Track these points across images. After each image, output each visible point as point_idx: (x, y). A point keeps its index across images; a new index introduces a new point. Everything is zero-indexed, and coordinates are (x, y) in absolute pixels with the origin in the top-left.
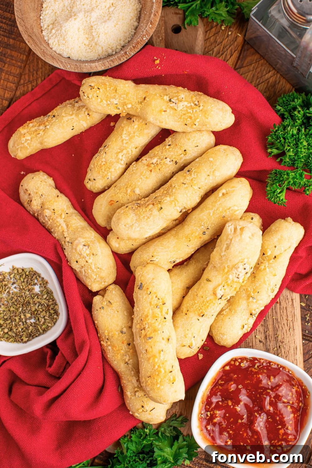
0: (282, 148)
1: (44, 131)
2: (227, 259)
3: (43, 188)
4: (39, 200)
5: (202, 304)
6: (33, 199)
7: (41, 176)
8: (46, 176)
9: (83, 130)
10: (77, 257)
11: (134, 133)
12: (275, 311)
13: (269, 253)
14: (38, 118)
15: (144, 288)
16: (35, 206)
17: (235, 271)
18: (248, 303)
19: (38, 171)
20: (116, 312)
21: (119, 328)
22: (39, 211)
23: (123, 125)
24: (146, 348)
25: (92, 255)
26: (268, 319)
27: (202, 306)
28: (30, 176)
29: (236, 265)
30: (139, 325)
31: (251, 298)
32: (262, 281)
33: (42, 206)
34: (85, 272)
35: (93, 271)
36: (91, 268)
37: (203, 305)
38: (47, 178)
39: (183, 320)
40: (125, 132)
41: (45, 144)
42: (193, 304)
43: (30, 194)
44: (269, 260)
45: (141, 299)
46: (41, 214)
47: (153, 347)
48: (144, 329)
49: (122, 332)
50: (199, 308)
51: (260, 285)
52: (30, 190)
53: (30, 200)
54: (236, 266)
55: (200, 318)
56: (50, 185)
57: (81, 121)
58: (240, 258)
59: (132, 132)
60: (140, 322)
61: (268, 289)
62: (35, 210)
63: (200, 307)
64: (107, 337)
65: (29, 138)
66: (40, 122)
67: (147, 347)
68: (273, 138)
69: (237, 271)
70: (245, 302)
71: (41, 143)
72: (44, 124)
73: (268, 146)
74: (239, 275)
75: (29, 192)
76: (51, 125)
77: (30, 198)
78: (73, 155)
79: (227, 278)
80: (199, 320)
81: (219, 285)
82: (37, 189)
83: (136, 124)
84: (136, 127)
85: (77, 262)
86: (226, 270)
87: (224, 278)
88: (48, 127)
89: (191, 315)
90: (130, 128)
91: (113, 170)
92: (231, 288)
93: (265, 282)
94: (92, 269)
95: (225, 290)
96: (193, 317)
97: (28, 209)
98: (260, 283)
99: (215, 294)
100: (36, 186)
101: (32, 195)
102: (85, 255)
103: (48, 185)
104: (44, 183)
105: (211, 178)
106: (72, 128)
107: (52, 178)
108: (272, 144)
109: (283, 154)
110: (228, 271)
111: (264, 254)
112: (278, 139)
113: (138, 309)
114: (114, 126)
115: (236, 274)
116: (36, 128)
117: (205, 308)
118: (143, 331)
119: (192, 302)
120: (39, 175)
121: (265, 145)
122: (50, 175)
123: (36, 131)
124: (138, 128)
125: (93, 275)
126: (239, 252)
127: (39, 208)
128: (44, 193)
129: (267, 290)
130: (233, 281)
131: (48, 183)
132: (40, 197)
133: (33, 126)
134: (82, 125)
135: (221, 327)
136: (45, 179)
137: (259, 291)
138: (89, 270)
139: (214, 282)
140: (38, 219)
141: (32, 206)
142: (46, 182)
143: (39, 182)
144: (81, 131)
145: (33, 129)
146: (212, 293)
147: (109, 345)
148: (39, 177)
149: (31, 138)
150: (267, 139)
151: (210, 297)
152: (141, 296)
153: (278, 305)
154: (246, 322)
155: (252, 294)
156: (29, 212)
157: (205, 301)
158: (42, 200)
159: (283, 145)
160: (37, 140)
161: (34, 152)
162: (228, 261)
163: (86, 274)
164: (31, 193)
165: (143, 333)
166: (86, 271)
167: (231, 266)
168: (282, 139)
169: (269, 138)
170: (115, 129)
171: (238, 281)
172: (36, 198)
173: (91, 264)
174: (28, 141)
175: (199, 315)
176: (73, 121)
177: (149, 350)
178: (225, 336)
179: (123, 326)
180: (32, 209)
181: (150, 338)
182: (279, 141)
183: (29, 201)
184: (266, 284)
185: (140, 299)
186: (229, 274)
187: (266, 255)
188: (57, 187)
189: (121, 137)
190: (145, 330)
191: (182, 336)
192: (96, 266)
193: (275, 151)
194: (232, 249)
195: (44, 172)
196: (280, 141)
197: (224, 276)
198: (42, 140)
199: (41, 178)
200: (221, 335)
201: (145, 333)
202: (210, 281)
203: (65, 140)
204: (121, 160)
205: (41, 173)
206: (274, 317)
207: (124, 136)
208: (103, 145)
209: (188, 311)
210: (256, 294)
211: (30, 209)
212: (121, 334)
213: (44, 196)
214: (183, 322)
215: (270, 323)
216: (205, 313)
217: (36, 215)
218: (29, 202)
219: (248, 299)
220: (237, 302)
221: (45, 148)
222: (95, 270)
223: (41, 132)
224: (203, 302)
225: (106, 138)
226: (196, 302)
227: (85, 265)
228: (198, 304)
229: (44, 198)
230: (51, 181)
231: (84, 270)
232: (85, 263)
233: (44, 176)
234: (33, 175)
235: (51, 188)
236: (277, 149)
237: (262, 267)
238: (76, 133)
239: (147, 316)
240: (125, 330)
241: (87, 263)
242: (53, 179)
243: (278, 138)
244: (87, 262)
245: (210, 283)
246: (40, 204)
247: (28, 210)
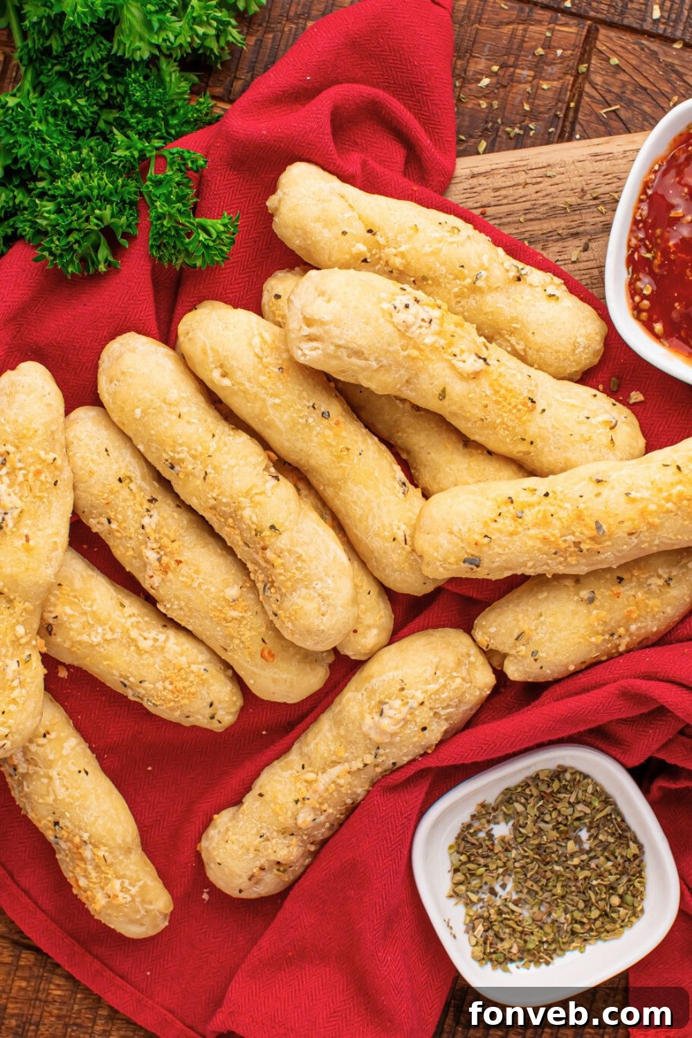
0: (93, 237)
1: (95, 846)
2: (387, 351)
3: (243, 835)
4: (274, 841)
5: (503, 406)
6: (273, 858)
7: (214, 844)
8: (212, 832)
9: (84, 746)
10: (413, 728)
11: (85, 613)
12: (505, 217)
13: (361, 248)
14: (63, 867)
15: (476, 553)
16: (289, 851)
17: (414, 332)
18: (491, 289)
19: (198, 855)
20: (542, 619)
21: (583, 609)
22: (303, 841)
23: (67, 645)
24: (626, 535)
25: (404, 693)
26: (527, 235)
27: (509, 404)
28: (213, 874)
29: (399, 331)
30: (569, 559)
31: (479, 283)
32: (431, 259)
33: (289, 832)
34: (448, 706)
35: (444, 686)
36: (437, 692)
37: (504, 403)
38: (216, 827)
39: (546, 449)
40: (85, 638)
41: (129, 840)
42: (504, 429)
43: (262, 869)
44: (380, 247)
45: (504, 558)
46: (309, 835)
47: (620, 519)
48: (577, 544)
49: (591, 600)
50: (514, 411)
51: (443, 264)
52: (252, 869)
53: (277, 867)
54: (402, 329)
55: (539, 407)
56: (234, 818)
57: (64, 752)
58: (382, 321)
59: (84, 619)
60: (562, 556)
61: (453, 243)
62: (301, 850)
63: (510, 411)
64: (607, 637)
65: (117, 884)
66: (72, 860)
67: (622, 533)
68: (72, 261)
69: (414, 324)
70: (489, 298)
71: (128, 851)
72: (78, 848)
73: (92, 270)
74: (423, 320)
75: (255, 870)
76: (80, 829)
77: (271, 868)
78: (150, 768)
79: (433, 348)
80: (544, 411)
81: (453, 367)
82: (248, 850)
83: (63, 610)
84: (68, 610)
85: (424, 729)
86: (415, 353)
87: (434, 358)
88: (86, 836)
89: (532, 430)
90: (74, 626)
91: (183, 660)
92: (456, 336)
93: (435, 253)
94: (438, 690)
95: (462, 351)
96: (536, 425)
97: (298, 869)
98: (438, 265)
99: (476, 376)
100: (240, 852)
101: (262, 861)
102: (405, 709)
103: (234, 822)
104: (230, 833)
105: (184, 410)
106: (83, 773)
107: (215, 816)
108: (83, 260)
109: (108, 232)
110: (417, 347)
111: (365, 261)
112: (71, 248)
113: (530, 564)
114: (68, 667)
115: (420, 327)
116: (90, 868)
117: (513, 397)
118: (583, 546)
119: (501, 432)
120: (210, 848)
121: (90, 278)
122: (207, 822)
123: (97, 867)
124: (71, 604)
125: (454, 686)
126: (367, 323)
127: (294, 840)
128: (254, 831)
129: (455, 245)
130: (439, 333)
131: (229, 825)
132: (267, 840)
133: (86, 877)
134: (73, 749)
135: (557, 352)
136: (219, 832)
137: (458, 265)
138: (444, 696)
139: (447, 380)
140: (324, 843)
141: (292, 858)
142: (227, 830)
143: (228, 846)
144: (89, 751)
145: (93, 874)
146: (473, 384)
147: (627, 630)
148: (214, 849)
149: (118, 878)
150: (73, 274)
151: (485, 387)
152: (497, 559)
153: (489, 211)
154: (539, 289)
155: (469, 281)
156: (308, 867)
157: (494, 398)
158: (275, 834)
159: (86, 234)
160: (121, 862)
161: (151, 868)
162: (391, 349)
163: (451, 703)
164: (258, 864)
165: (588, 547)
166: (445, 704)
167: (403, 342)
168: (71, 239)
169: (70, 270)
170: (76, 663)
171: (438, 321)
172: (270, 851)
173: (425, 692)
174: (126, 884)
175: (532, 410)
176: (65, 772)
177: (628, 526)
178: (579, 340)
179: (576, 598)
180: (298, 861)
181: (599, 527)
182: (76, 246)
183: (278, 870)
184: (440, 249)
185: (505, 561)
186: (424, 344)
187: (368, 255)
188: (238, 802)
189: (98, 645)
190: (580, 543)
191: (587, 447)
192: (430, 678)
193: (104, 253)
194: (361, 342)
195: (199, 840)
196: (77, 241)
197: (430, 356)
198: (120, 848)
199: (218, 844)
200: (577, 352)
201: (588, 541)
202: (444, 391)
203: (116, 791)
204: (156, 640)
205: (204, 844)
206: (522, 220)
207: (96, 639)
208: (121, 690)
209: (523, 439)
210: (466, 271)
211: (298, 864)
212: (597, 603)
213: (263, 831)
214: (552, 448)
215: (536, 228)
216: (526, 394)
217: (312, 848)
218: (282, 869)
219: (480, 291)
220: (490, 318)
221: (138, 840)
222: (441, 681)
223: (101, 854)
224: (497, 402)
225: (102, 685)
226: (499, 421)
227: (431, 709)
228: (505, 415)
229: (268, 829)
230: (223, 819)
231: (443, 708)
232: (425, 708)
233: (212, 838)
234: (212, 865)
235: (241, 816)
236: (96, 248)
237: (398, 262)
238: (96, 763)
239: (545, 540)
240: (585, 594)
241: (426, 703)
242: (218, 813)
243: (69, 249)
244: (422, 703)
245: (448, 391)
246: (285, 838)
247: (301, 870)
